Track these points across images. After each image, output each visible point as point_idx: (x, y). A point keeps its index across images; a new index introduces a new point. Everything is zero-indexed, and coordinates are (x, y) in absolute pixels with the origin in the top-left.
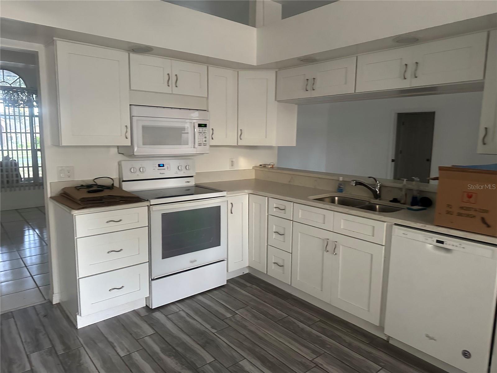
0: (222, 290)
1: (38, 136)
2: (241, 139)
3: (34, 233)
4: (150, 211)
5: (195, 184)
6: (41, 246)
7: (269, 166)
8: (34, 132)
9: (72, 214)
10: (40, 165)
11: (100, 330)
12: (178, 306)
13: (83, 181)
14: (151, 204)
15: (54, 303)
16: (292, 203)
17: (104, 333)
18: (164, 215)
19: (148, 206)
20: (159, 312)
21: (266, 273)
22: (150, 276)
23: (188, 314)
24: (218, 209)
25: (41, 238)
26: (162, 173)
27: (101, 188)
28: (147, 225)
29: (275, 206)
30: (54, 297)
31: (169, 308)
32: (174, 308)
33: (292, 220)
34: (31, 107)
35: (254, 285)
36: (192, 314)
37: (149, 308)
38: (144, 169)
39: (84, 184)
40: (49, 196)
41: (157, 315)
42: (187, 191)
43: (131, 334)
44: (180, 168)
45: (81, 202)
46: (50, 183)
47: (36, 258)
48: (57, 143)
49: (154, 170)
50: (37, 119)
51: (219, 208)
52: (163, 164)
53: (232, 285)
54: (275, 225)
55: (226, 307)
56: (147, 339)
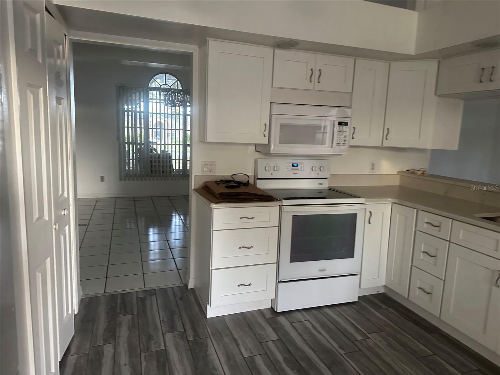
0: (352, 307)
1: (189, 132)
2: (387, 140)
3: (179, 218)
4: (281, 211)
5: (329, 186)
6: (184, 231)
7: (419, 173)
8: (186, 129)
9: (211, 207)
10: (188, 159)
11: (226, 324)
12: (303, 314)
13: (222, 176)
14: (283, 204)
15: (189, 288)
16: (451, 220)
17: (230, 328)
18: (294, 217)
19: (279, 206)
20: (284, 316)
21: (407, 297)
22: (277, 278)
23: (314, 327)
24: (354, 217)
25: (185, 225)
26: (295, 173)
27: (239, 184)
28: (278, 225)
29: (426, 221)
30: (189, 282)
31: (294, 314)
32: (299, 316)
33: (449, 240)
34: (185, 107)
35: (390, 308)
36: (317, 326)
37: (274, 310)
38: (278, 168)
39: (223, 179)
40: (193, 188)
41: (282, 319)
42: (320, 194)
43: (255, 335)
44: (314, 169)
45: (220, 196)
46: (195, 176)
47: (179, 242)
48: (203, 140)
49: (288, 169)
50: (189, 118)
51: (355, 215)
52: (297, 164)
53: (364, 304)
54: (424, 244)
55: (357, 327)
56: (270, 344)
